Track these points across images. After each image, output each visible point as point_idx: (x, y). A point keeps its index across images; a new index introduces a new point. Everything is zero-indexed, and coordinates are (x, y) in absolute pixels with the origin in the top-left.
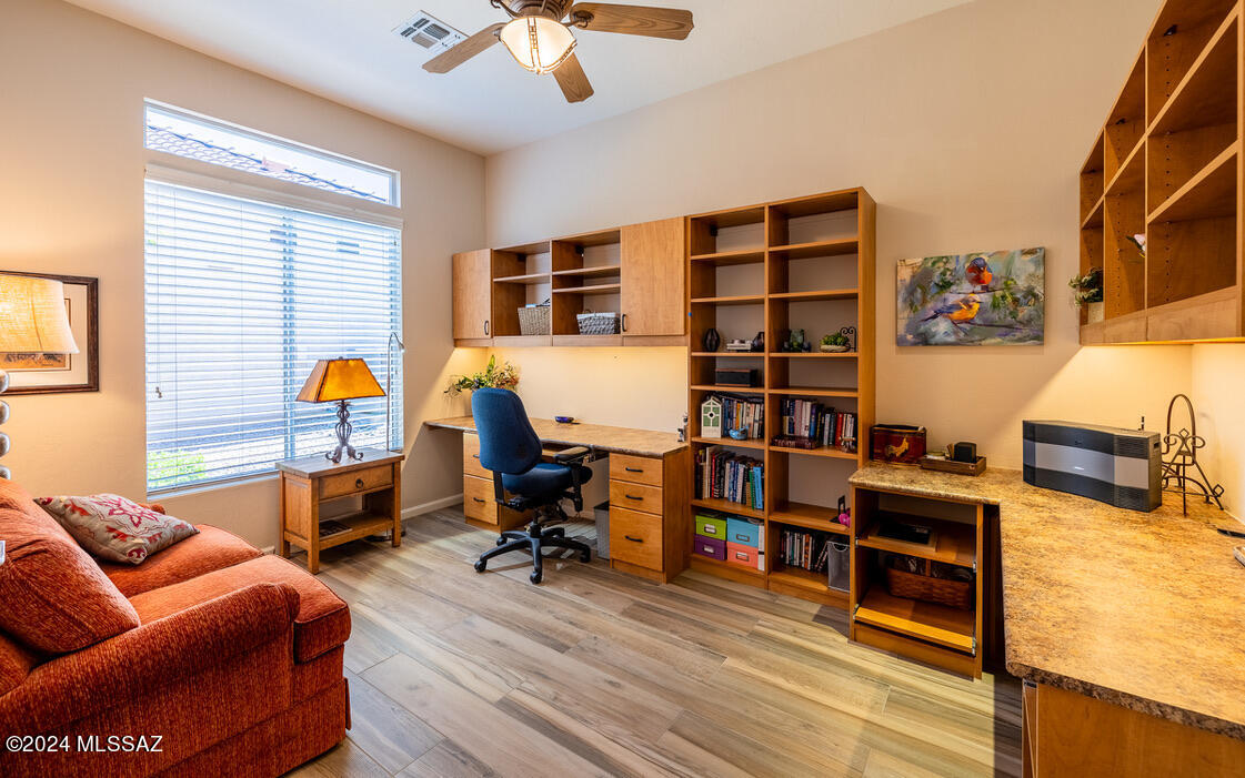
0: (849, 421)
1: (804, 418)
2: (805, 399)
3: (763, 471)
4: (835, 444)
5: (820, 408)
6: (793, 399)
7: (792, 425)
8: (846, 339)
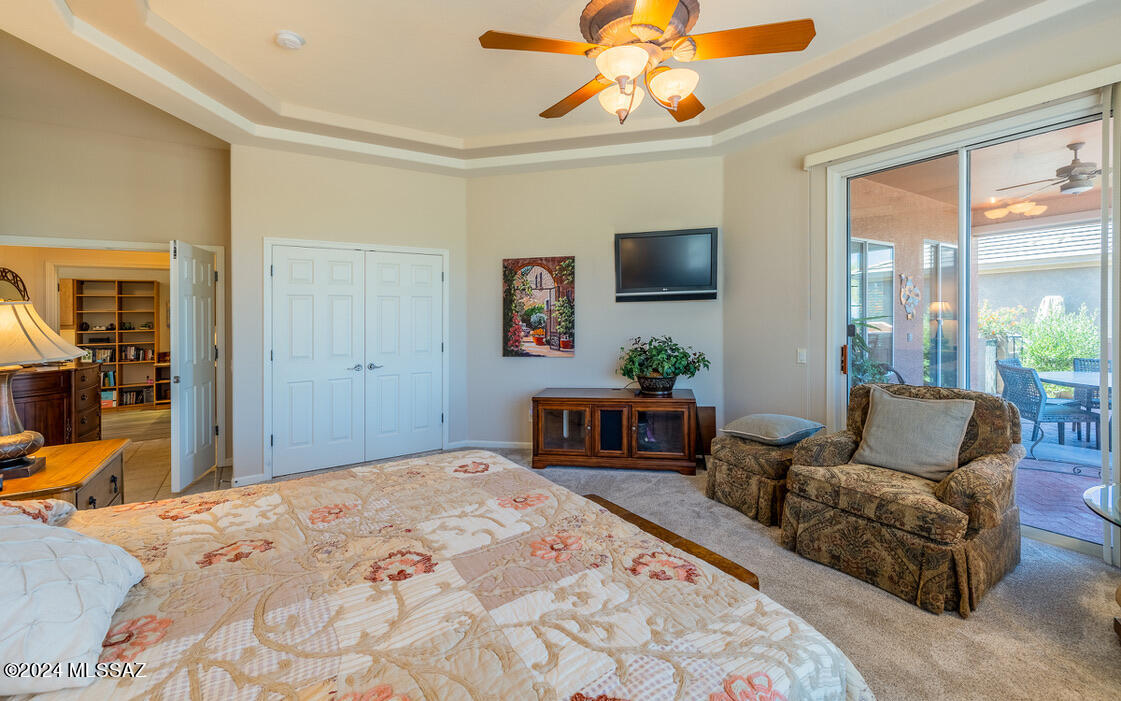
0: (150, 352)
1: (132, 352)
2: (132, 346)
3: (114, 372)
4: (144, 359)
5: (138, 349)
6: (126, 346)
7: (126, 355)
8: (150, 325)
